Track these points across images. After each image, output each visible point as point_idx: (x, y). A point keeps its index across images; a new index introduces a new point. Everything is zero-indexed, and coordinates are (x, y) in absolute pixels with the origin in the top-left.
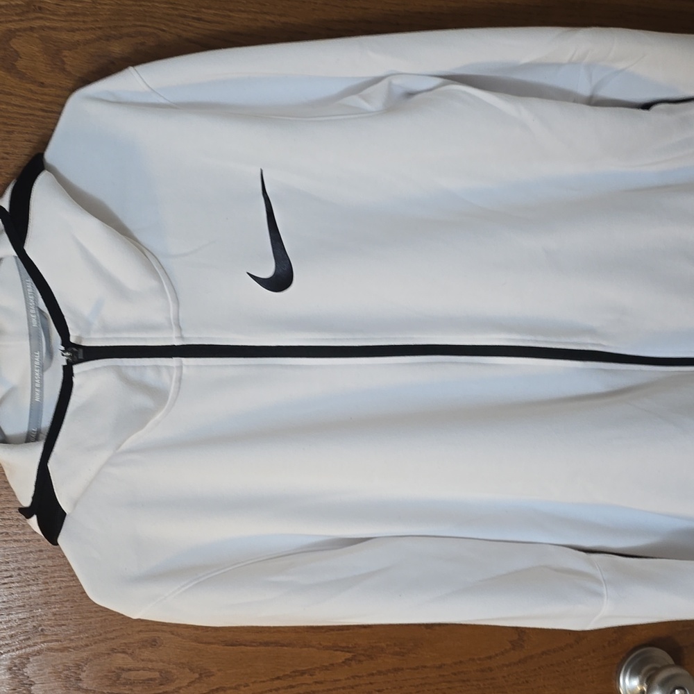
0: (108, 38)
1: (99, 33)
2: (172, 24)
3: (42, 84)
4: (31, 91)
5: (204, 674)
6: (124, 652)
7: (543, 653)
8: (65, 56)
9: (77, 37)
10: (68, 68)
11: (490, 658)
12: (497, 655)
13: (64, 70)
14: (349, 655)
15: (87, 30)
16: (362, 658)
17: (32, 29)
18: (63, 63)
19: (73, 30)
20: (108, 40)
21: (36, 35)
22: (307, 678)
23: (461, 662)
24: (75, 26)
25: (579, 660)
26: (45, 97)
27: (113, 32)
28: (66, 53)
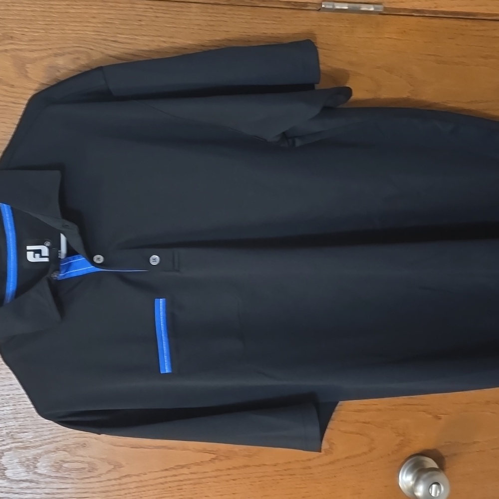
0: (56, 55)
1: (50, 52)
2: (97, 45)
3: (12, 86)
4: (6, 91)
5: (117, 466)
6: (64, 450)
7: (347, 458)
8: (27, 68)
9: (35, 55)
10: (29, 75)
11: (309, 460)
12: (314, 458)
13: (27, 77)
14: (213, 456)
15: (41, 50)
16: (222, 458)
17: (6, 51)
18: (26, 72)
19: (32, 51)
20: (55, 57)
21: (9, 55)
22: (185, 471)
23: (290, 462)
24: (34, 48)
25: (372, 463)
26: (15, 94)
27: (59, 52)
28: (28, 65)
